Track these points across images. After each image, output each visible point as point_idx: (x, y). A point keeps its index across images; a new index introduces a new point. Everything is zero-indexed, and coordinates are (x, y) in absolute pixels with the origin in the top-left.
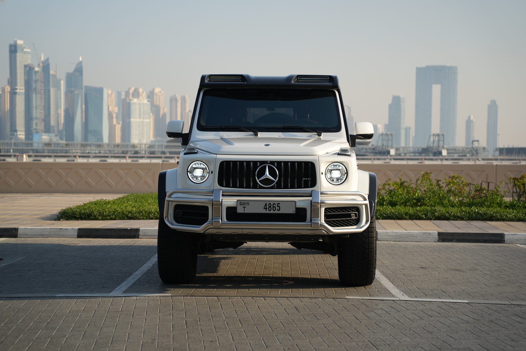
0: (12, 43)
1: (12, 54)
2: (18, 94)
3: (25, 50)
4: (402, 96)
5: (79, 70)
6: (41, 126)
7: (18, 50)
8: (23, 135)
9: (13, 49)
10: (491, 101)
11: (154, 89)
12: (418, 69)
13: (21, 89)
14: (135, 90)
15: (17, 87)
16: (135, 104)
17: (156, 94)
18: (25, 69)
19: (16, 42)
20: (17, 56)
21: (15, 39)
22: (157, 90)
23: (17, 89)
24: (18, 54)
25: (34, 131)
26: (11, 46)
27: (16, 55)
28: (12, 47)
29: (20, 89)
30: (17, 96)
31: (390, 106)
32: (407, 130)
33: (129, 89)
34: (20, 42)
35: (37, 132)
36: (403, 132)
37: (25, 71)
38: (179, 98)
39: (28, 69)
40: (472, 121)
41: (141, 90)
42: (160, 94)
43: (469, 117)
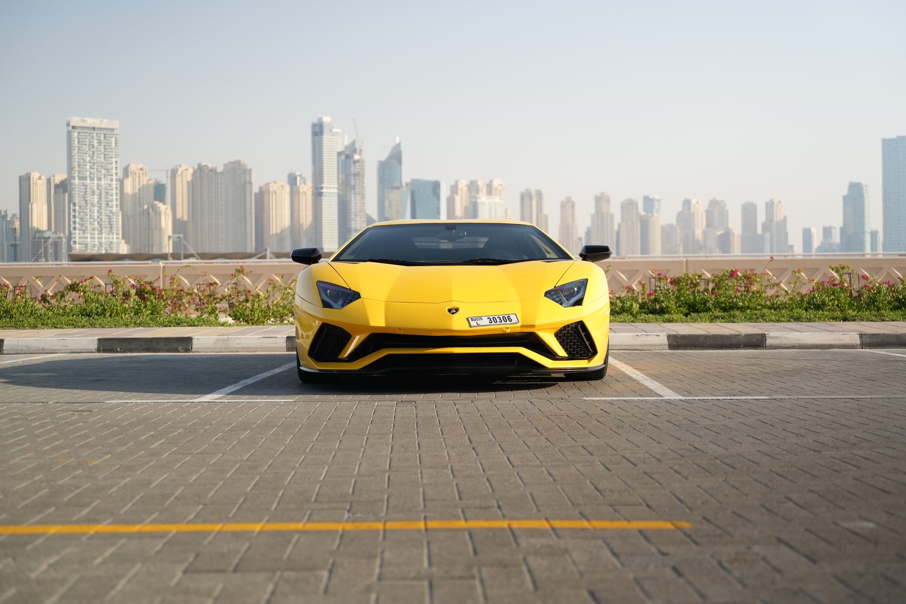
0: (316, 121)
1: (316, 137)
2: (324, 194)
3: (334, 130)
4: (864, 183)
5: (396, 156)
7: (326, 131)
9: (317, 129)
12: (884, 140)
13: (331, 188)
15: (323, 186)
16: (483, 204)
17: (496, 189)
18: (338, 159)
19: (320, 119)
20: (324, 139)
21: (320, 116)
23: (322, 188)
24: (326, 137)
26: (314, 125)
27: (322, 138)
28: (316, 127)
29: (327, 188)
30: (323, 198)
31: (845, 199)
32: (874, 235)
34: (326, 119)
36: (868, 238)
37: (338, 161)
38: (534, 193)
39: (343, 157)
42: (500, 188)
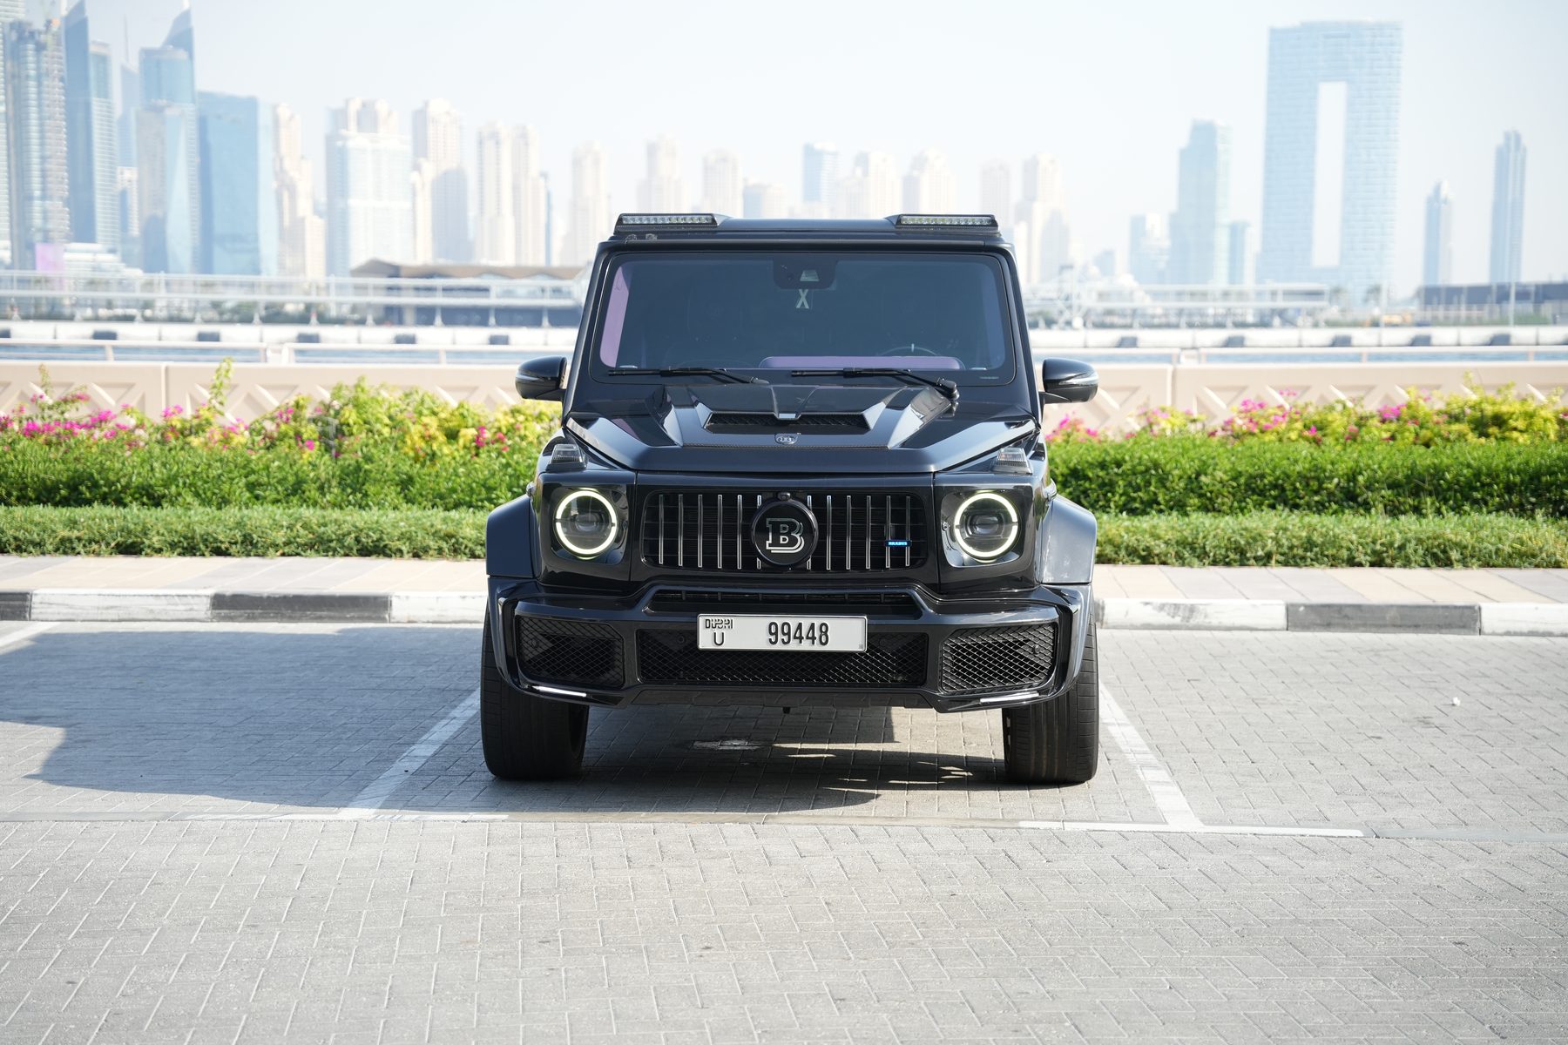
4: (1220, 122)
5: (182, 38)
6: (61, 220)
8: (6, 249)
10: (1507, 137)
11: (426, 104)
12: (1274, 32)
14: (364, 105)
16: (360, 151)
17: (431, 119)
18: (4, 38)
22: (437, 108)
25: (38, 237)
31: (1184, 154)
32: (1237, 230)
33: (347, 102)
35: (47, 239)
36: (1222, 239)
37: (4, 44)
38: (505, 133)
39: (13, 36)
40: (1446, 201)
41: (382, 107)
42: (445, 119)
43: (1437, 190)
